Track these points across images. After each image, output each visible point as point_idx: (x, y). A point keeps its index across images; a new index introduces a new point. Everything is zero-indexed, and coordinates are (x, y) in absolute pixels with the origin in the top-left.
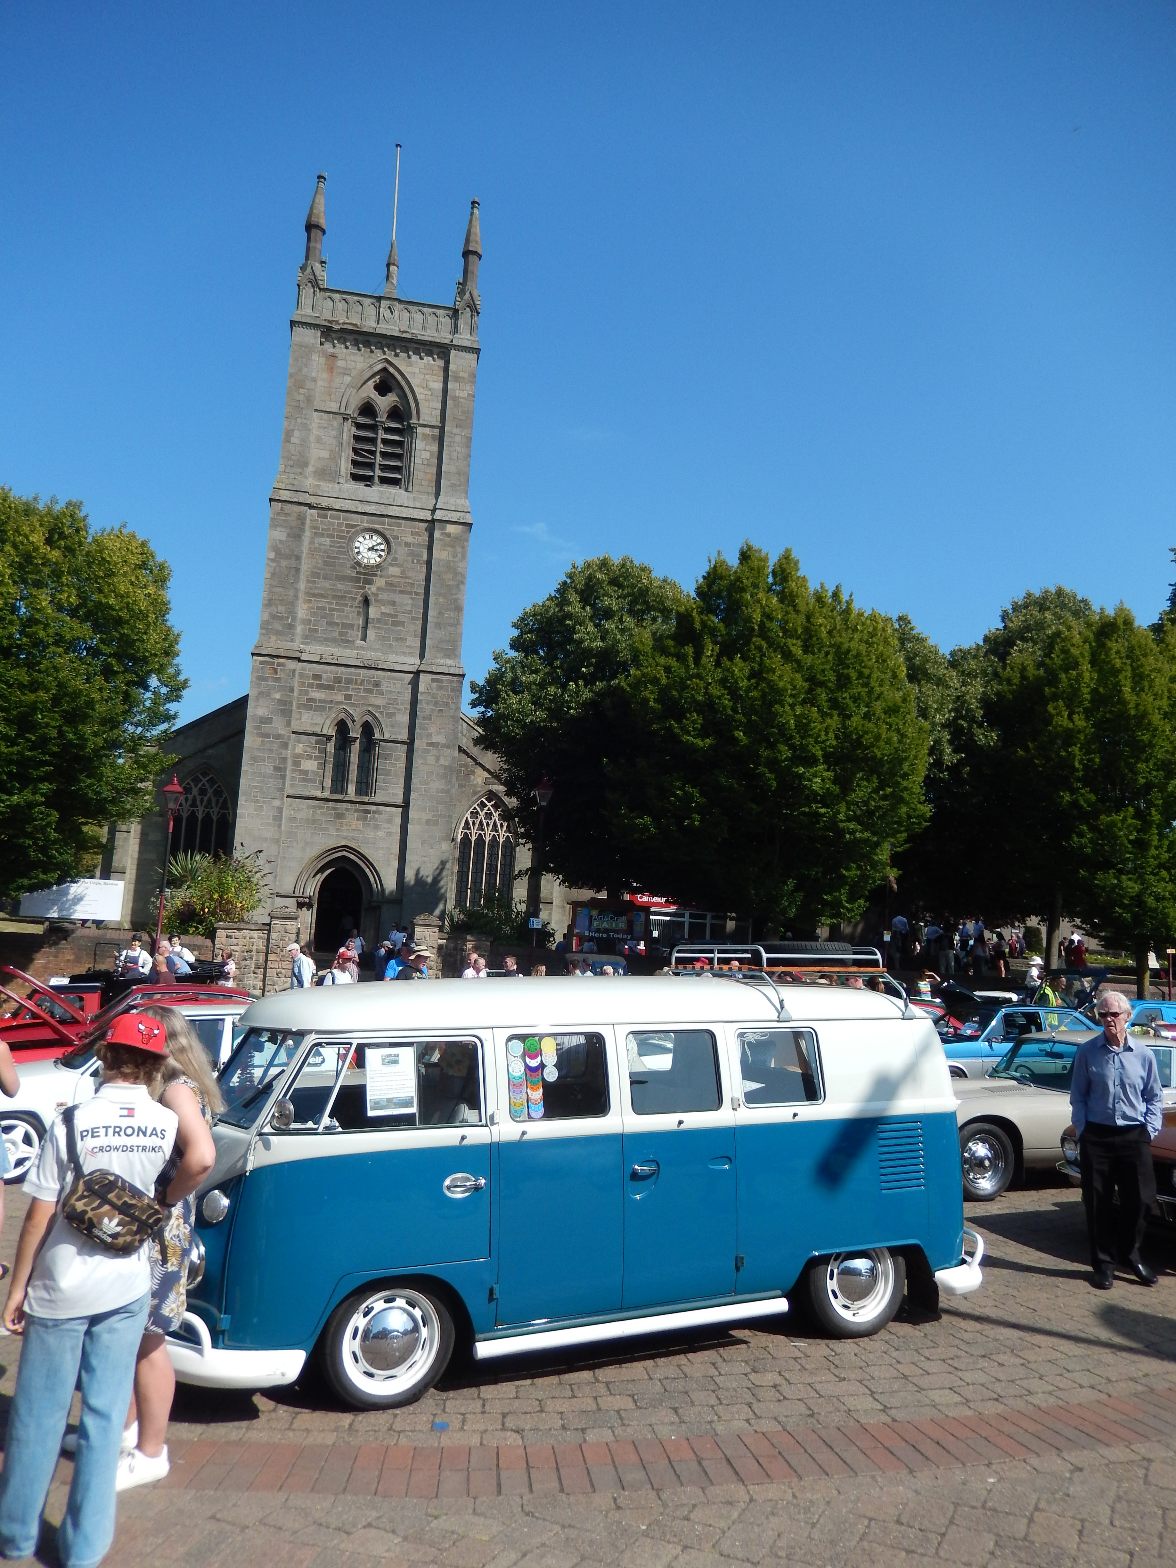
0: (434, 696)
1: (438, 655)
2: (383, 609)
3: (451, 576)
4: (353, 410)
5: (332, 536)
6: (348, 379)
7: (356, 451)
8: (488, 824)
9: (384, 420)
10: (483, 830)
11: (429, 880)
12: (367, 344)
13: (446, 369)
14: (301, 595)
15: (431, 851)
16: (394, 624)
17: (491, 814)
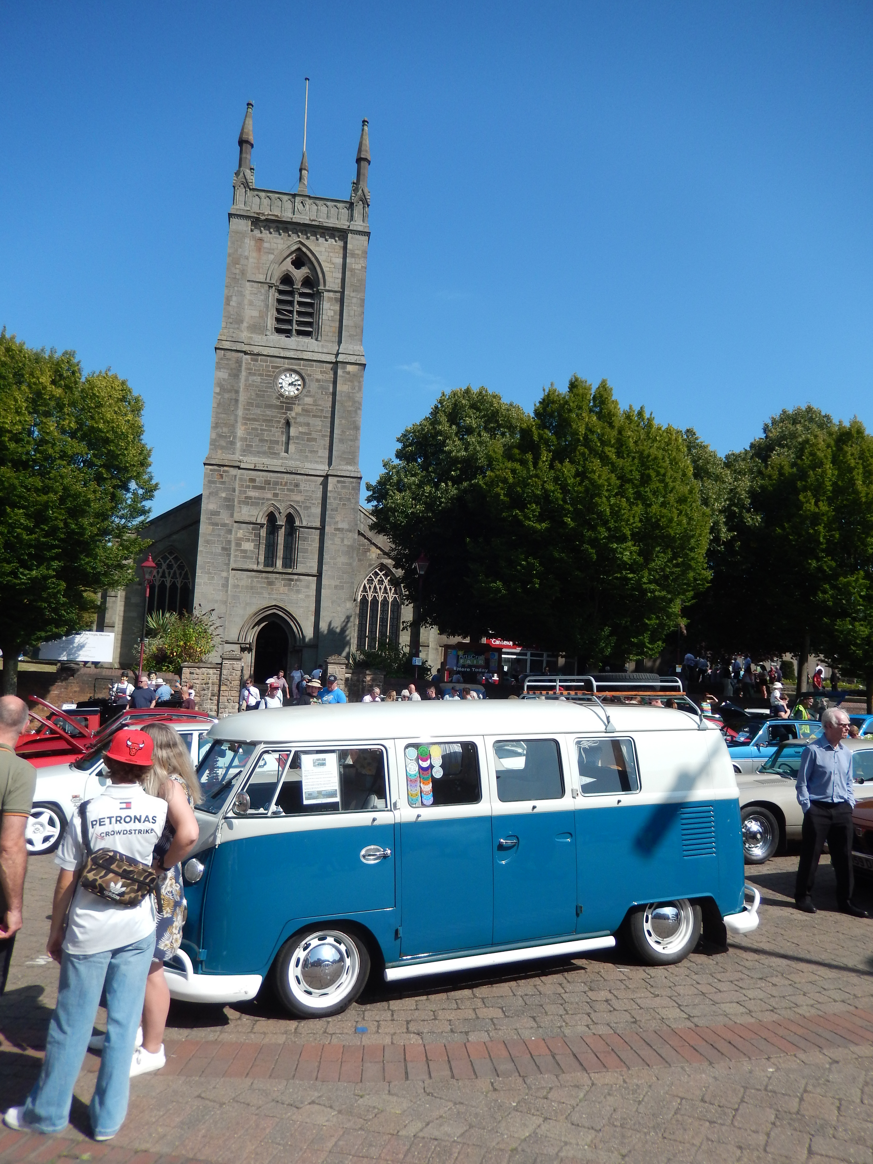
0: (339, 494)
1: (342, 463)
2: (301, 429)
3: (350, 404)
4: (275, 280)
5: (261, 375)
6: (271, 257)
7: (278, 311)
8: (380, 588)
9: (299, 287)
10: (377, 593)
11: (338, 630)
12: (286, 230)
13: (345, 248)
14: (240, 420)
15: (339, 608)
16: (309, 440)
17: (383, 581)
